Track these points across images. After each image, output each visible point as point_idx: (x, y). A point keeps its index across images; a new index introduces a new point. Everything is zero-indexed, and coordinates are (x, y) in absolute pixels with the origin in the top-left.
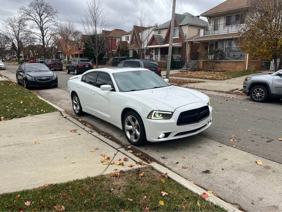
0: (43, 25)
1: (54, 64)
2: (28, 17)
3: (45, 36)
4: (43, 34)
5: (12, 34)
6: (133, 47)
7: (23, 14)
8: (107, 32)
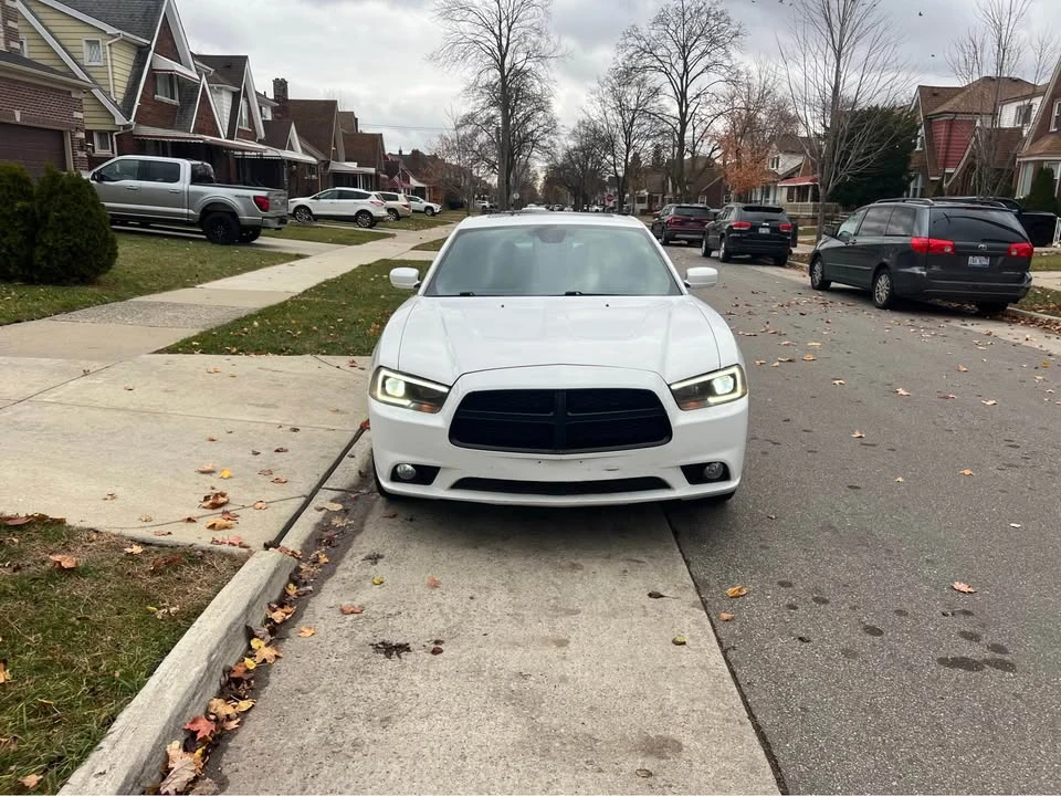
0: (687, 86)
1: (682, 223)
2: (648, 60)
3: (690, 123)
4: (683, 115)
5: (614, 123)
6: (1039, 155)
7: (631, 51)
8: (935, 95)
